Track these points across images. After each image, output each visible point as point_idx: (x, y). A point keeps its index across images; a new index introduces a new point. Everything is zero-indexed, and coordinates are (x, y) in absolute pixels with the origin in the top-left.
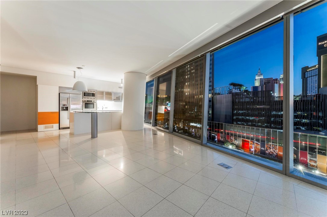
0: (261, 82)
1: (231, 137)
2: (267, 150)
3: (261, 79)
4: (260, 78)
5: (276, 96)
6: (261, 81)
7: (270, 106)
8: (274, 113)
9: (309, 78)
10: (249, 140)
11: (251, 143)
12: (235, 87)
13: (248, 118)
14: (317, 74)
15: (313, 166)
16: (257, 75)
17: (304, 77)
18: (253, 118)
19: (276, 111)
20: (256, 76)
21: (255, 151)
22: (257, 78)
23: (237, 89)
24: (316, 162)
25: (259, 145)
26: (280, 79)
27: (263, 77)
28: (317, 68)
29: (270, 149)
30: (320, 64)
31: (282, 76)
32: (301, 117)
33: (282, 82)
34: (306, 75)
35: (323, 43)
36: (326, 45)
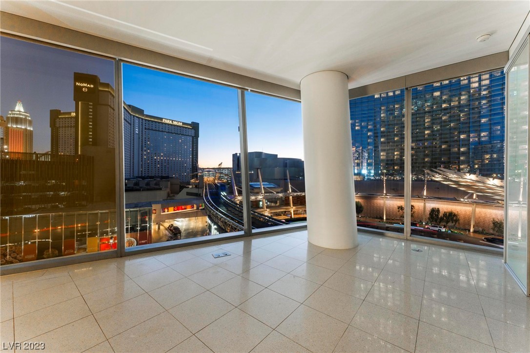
5: (6, 151)
9: (61, 129)
14: (73, 125)
17: (54, 126)
26: (8, 118)
28: (71, 117)
30: (77, 112)
31: (15, 114)
32: (57, 188)
33: (12, 126)
34: (57, 123)
35: (82, 85)
36: (85, 90)
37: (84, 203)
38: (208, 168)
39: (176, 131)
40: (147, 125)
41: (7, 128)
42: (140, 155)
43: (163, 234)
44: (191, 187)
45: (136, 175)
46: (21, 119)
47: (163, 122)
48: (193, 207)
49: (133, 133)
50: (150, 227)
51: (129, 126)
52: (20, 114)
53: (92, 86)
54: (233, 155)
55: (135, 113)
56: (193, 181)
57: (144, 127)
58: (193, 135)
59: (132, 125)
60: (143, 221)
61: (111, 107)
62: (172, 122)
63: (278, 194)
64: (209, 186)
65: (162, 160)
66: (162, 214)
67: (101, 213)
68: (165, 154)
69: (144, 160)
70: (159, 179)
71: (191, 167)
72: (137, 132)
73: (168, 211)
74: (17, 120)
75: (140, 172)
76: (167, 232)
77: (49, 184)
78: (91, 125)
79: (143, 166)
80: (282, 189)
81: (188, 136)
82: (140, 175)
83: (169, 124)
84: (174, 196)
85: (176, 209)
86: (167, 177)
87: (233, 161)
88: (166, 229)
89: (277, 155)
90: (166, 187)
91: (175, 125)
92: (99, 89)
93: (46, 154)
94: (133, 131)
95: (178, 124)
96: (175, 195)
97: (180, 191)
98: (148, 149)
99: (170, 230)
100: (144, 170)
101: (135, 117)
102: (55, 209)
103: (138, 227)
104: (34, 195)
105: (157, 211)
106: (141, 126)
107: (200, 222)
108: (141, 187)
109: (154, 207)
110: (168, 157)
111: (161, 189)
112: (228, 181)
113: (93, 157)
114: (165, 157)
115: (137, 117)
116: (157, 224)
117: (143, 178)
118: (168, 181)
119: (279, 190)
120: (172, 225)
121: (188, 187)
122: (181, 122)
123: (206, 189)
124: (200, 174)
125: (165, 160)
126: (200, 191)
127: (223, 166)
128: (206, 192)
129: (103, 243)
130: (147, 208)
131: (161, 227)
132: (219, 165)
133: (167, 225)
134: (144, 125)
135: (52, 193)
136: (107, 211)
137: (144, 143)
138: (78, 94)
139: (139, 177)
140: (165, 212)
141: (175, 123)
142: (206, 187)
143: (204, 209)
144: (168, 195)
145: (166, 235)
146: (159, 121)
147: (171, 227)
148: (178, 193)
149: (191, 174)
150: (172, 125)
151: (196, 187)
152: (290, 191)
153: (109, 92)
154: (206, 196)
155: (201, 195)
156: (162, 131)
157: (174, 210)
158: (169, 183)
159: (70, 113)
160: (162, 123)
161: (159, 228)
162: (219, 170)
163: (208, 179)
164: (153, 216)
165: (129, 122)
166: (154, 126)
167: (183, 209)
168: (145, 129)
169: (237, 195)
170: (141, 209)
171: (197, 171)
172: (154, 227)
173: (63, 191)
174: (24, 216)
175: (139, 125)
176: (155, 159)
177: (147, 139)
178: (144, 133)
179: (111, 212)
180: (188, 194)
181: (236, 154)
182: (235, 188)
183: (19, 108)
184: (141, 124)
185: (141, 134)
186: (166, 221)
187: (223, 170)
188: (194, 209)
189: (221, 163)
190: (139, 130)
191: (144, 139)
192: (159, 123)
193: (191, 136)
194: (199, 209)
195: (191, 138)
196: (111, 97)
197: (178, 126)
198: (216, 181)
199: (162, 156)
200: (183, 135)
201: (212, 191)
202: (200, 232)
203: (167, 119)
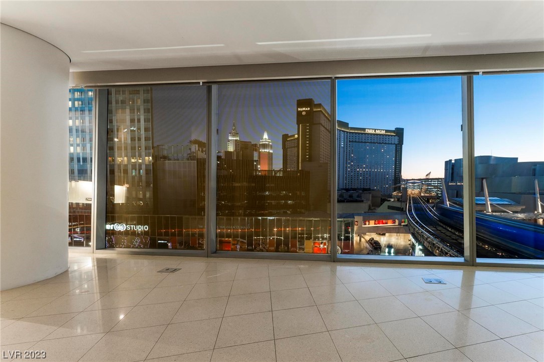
0: (236, 146)
1: (199, 240)
2: (255, 248)
3: (236, 140)
4: (235, 139)
6: (236, 144)
7: (255, 183)
8: (258, 193)
9: (289, 149)
10: (231, 239)
11: (233, 243)
12: (200, 149)
14: (296, 145)
16: (230, 133)
17: (285, 148)
19: (260, 192)
20: (230, 135)
22: (230, 138)
24: (303, 250)
25: (245, 243)
26: (260, 145)
27: (238, 139)
28: (295, 139)
29: (260, 245)
30: (298, 134)
31: (263, 142)
32: (286, 198)
33: (262, 150)
34: (287, 145)
35: (302, 109)
36: (304, 113)
37: (303, 211)
38: (412, 180)
39: (378, 140)
40: (351, 137)
41: (260, 152)
42: (345, 168)
43: (364, 246)
44: (392, 200)
45: (341, 187)
46: (266, 144)
47: (366, 132)
48: (394, 222)
49: (339, 147)
50: (352, 238)
52: (266, 141)
53: (309, 109)
54: (447, 163)
55: (342, 128)
56: (395, 193)
57: (348, 140)
58: (397, 142)
59: (339, 140)
60: (347, 232)
61: (322, 125)
62: (375, 131)
63: (516, 215)
64: (413, 200)
65: (364, 172)
66: (363, 226)
67: (314, 220)
68: (367, 166)
69: (348, 172)
70: (361, 191)
71: (394, 179)
72: (342, 146)
73: (369, 224)
74: (265, 146)
75: (345, 184)
76: (367, 245)
77: (282, 195)
78: (307, 144)
79: (347, 180)
80: (524, 207)
81: (391, 144)
82: (344, 187)
83: (371, 134)
84: (375, 209)
85: (377, 223)
86: (369, 190)
87: (446, 170)
89: (517, 159)
90: (368, 200)
91: (377, 134)
92: (314, 110)
93: (279, 171)
94: (340, 145)
95: (380, 133)
96: (377, 208)
97: (381, 204)
98: (352, 162)
99: (371, 243)
100: (347, 183)
101: (341, 132)
102: (285, 214)
103: (342, 236)
104: (274, 203)
105: (359, 223)
106: (346, 139)
107: (402, 240)
108: (345, 199)
109: (357, 218)
110: (370, 168)
111: (362, 201)
112: (437, 194)
113: (309, 172)
114: (367, 168)
115: (343, 131)
116: (359, 235)
117: (347, 190)
118: (370, 193)
119: (519, 209)
120: (373, 239)
121: (390, 201)
122: (383, 130)
123: (410, 203)
124: (403, 186)
125: (367, 172)
126: (403, 205)
127: (431, 177)
128: (410, 207)
129: (316, 247)
130: (350, 220)
131: (362, 239)
132: (427, 175)
133: (368, 237)
134: (349, 137)
135: (283, 201)
136: (319, 219)
137: (348, 156)
138: (299, 118)
139: (343, 189)
140: (366, 224)
141: (378, 132)
142: (410, 200)
143: (407, 225)
144: (370, 209)
145: (366, 248)
146: (362, 132)
147: (372, 241)
148: (379, 206)
149: (394, 186)
150: (374, 134)
151: (398, 200)
152: (540, 211)
153: (321, 111)
154: (410, 211)
155: (404, 210)
156: (365, 142)
157: (375, 224)
158: (371, 195)
159: (294, 136)
160: (365, 134)
161: (360, 240)
162: (427, 181)
163: (413, 192)
164: (356, 228)
166: (357, 138)
167: (384, 224)
168: (350, 142)
170: (345, 219)
171: (400, 183)
172: (356, 239)
173: (290, 200)
174: (268, 218)
175: (344, 141)
176: (358, 171)
177: (351, 152)
178: (348, 145)
179: (322, 221)
180: (390, 207)
181: (451, 160)
182: (448, 203)
183: (266, 136)
184: (346, 137)
185: (345, 147)
186: (367, 233)
187: (431, 181)
188: (396, 224)
189: (430, 173)
190: (344, 143)
191: (348, 152)
192: (362, 133)
193: (394, 144)
194: (401, 225)
195: (394, 146)
196: (322, 115)
197: (380, 135)
198: (422, 195)
199: (364, 168)
200: (386, 143)
201: (417, 206)
202: (402, 250)
203: (370, 129)
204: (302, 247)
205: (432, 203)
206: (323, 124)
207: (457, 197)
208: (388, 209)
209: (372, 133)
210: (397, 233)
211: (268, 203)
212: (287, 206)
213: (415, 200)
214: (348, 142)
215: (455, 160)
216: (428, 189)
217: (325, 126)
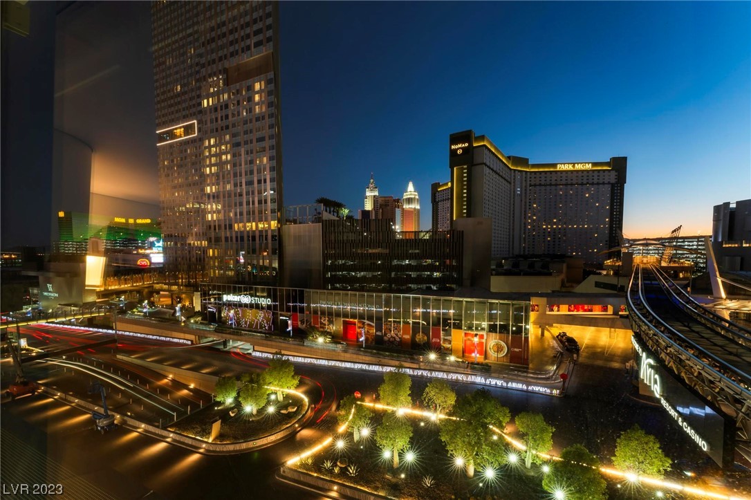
0: (374, 203)
1: (321, 318)
2: (385, 334)
3: (374, 196)
4: (373, 194)
5: (398, 231)
6: (374, 201)
7: (389, 248)
8: (395, 262)
9: (440, 203)
10: (356, 320)
11: (359, 325)
12: (328, 209)
13: (353, 274)
14: (449, 197)
15: (448, 349)
16: (368, 188)
17: (435, 201)
18: (362, 273)
19: (398, 260)
20: (367, 190)
21: (367, 339)
23: (332, 213)
24: (450, 342)
25: (373, 327)
26: (403, 199)
27: (377, 194)
28: (449, 188)
29: (391, 331)
30: (452, 182)
31: (407, 195)
32: (432, 268)
33: (406, 206)
34: (437, 197)
35: (457, 147)
36: (459, 152)
38: (645, 239)
39: (579, 179)
40: (533, 179)
41: (403, 209)
42: (523, 225)
43: (548, 345)
44: (604, 273)
45: (516, 252)
46: (412, 198)
47: (558, 169)
48: (605, 309)
49: (514, 195)
50: (527, 329)
51: (508, 185)
52: (411, 194)
53: (467, 145)
54: (717, 209)
55: (517, 166)
56: (609, 262)
57: (528, 182)
58: (613, 181)
59: (513, 184)
60: (518, 319)
61: (486, 165)
62: (574, 166)
64: (643, 273)
65: (555, 229)
66: (548, 313)
67: (466, 302)
68: (560, 220)
69: (527, 231)
70: (548, 259)
71: (607, 239)
72: (519, 192)
73: (558, 311)
74: (410, 201)
75: (522, 250)
76: (554, 343)
77: (426, 264)
79: (527, 241)
81: (604, 183)
82: (522, 253)
83: (566, 172)
84: (572, 287)
85: (572, 309)
86: (562, 256)
87: (716, 219)
88: (554, 338)
90: (560, 272)
91: (577, 171)
92: (475, 145)
94: (514, 192)
95: (583, 168)
96: (574, 285)
97: (584, 279)
98: (534, 215)
99: (561, 341)
100: (527, 246)
101: (517, 172)
102: (429, 291)
104: (414, 275)
105: (540, 306)
107: (619, 339)
108: (522, 270)
109: (534, 301)
110: (565, 223)
111: (550, 274)
112: (697, 263)
113: (463, 231)
114: (560, 224)
115: (519, 171)
116: (540, 327)
117: (525, 257)
118: (564, 262)
120: (565, 334)
121: (600, 274)
122: (589, 163)
123: (636, 278)
124: (624, 250)
125: (560, 229)
126: (622, 281)
127: (682, 234)
128: (635, 285)
129: (469, 340)
130: (523, 303)
131: (546, 333)
132: (673, 232)
133: (556, 330)
134: (528, 180)
135: (427, 273)
136: (473, 300)
137: (528, 207)
138: (455, 159)
140: (552, 310)
141: (578, 167)
142: (637, 273)
144: (563, 285)
145: (553, 347)
146: (552, 170)
148: (579, 282)
149: (607, 251)
150: (572, 171)
151: (616, 273)
153: (484, 146)
154: (634, 291)
155: (626, 289)
156: (556, 185)
157: (569, 310)
158: (565, 266)
159: (447, 184)
160: (556, 172)
161: (543, 334)
162: (674, 241)
163: (644, 259)
164: (533, 314)
165: (509, 180)
166: (543, 178)
167: (585, 311)
168: (531, 185)
169: (723, 295)
170: (514, 302)
171: (619, 245)
172: (534, 331)
173: (436, 272)
175: (521, 183)
176: (544, 229)
177: (532, 200)
178: (528, 192)
179: (477, 302)
180: (598, 284)
181: (727, 204)
182: (719, 280)
183: (411, 187)
184: (524, 179)
185: (524, 195)
186: (554, 325)
187: (684, 242)
188: (608, 313)
189: (680, 228)
190: (521, 189)
191: (528, 201)
192: (551, 172)
193: (609, 183)
194: (618, 315)
195: (608, 188)
196: (486, 151)
197: (582, 171)
198: (664, 264)
199: (555, 223)
200: (593, 184)
201: (651, 284)
202: (619, 356)
203: (564, 164)
204: (448, 338)
205: (684, 279)
206: (488, 164)
207: (742, 269)
208: (596, 286)
209: (568, 169)
210: (611, 327)
211: (407, 275)
212: (431, 280)
213: (648, 274)
214: (528, 186)
215: (737, 203)
216: (676, 254)
217: (492, 167)
